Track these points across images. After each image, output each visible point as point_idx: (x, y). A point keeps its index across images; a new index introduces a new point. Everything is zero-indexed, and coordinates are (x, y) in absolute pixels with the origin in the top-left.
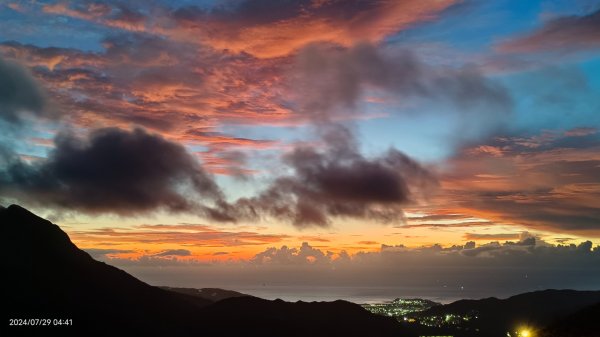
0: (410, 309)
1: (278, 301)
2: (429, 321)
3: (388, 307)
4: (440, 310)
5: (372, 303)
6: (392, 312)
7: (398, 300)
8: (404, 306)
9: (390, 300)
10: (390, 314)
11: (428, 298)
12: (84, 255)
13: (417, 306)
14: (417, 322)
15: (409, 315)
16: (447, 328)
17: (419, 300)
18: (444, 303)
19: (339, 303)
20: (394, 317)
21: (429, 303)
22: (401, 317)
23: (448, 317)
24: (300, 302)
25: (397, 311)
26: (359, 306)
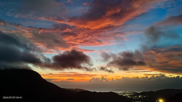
0: (130, 94)
1: (95, 92)
2: (135, 97)
3: (124, 93)
4: (137, 94)
5: (119, 92)
7: (126, 92)
8: (128, 93)
9: (124, 92)
10: (124, 95)
11: (134, 91)
12: (44, 80)
13: (132, 93)
14: (132, 97)
15: (129, 96)
16: (140, 99)
18: (139, 92)
19: (111, 92)
20: (125, 96)
21: (135, 92)
23: (140, 96)
24: (100, 92)
25: (126, 95)
26: (116, 93)
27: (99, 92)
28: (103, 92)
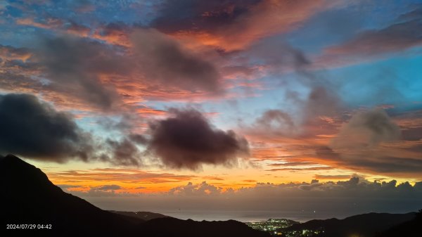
0: (278, 226)
1: (190, 221)
2: (291, 234)
3: (264, 224)
4: (298, 227)
5: (252, 221)
6: (267, 228)
7: (270, 220)
8: (275, 224)
9: (265, 220)
10: (265, 230)
11: (288, 219)
12: (57, 189)
13: (283, 224)
14: (283, 235)
15: (278, 230)
17: (284, 220)
18: (302, 222)
19: (231, 221)
20: (268, 231)
21: (291, 222)
22: (273, 232)
23: (304, 232)
24: (204, 221)
25: (270, 228)
26: (244, 224)
27: (200, 220)
28: (210, 220)
